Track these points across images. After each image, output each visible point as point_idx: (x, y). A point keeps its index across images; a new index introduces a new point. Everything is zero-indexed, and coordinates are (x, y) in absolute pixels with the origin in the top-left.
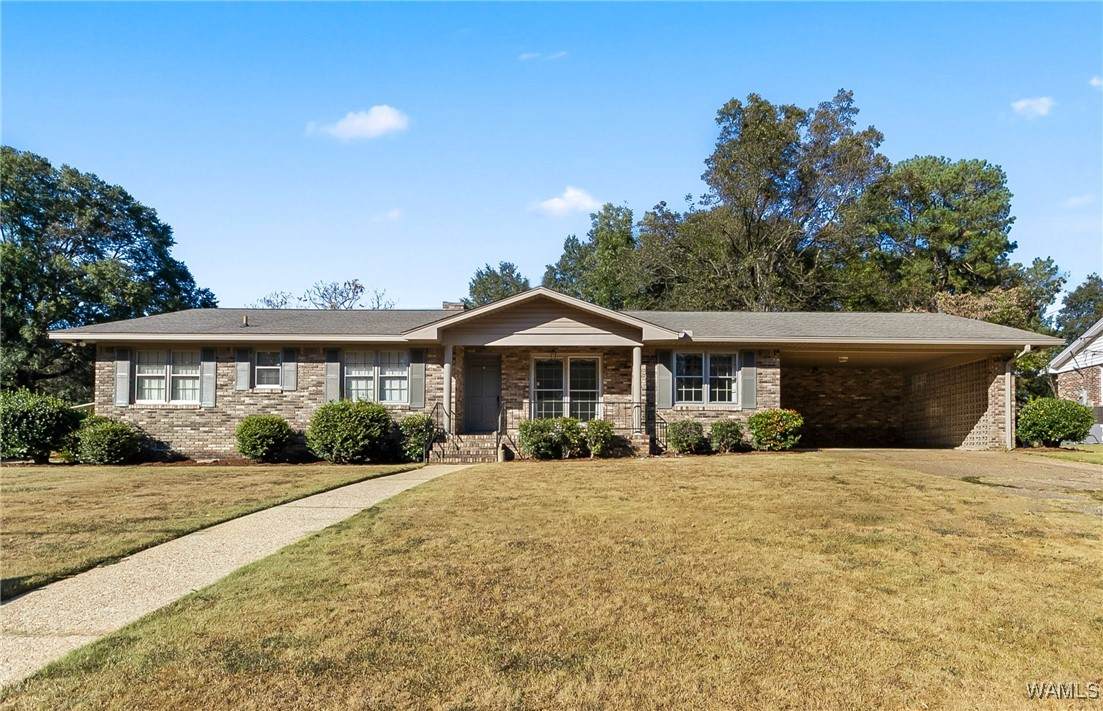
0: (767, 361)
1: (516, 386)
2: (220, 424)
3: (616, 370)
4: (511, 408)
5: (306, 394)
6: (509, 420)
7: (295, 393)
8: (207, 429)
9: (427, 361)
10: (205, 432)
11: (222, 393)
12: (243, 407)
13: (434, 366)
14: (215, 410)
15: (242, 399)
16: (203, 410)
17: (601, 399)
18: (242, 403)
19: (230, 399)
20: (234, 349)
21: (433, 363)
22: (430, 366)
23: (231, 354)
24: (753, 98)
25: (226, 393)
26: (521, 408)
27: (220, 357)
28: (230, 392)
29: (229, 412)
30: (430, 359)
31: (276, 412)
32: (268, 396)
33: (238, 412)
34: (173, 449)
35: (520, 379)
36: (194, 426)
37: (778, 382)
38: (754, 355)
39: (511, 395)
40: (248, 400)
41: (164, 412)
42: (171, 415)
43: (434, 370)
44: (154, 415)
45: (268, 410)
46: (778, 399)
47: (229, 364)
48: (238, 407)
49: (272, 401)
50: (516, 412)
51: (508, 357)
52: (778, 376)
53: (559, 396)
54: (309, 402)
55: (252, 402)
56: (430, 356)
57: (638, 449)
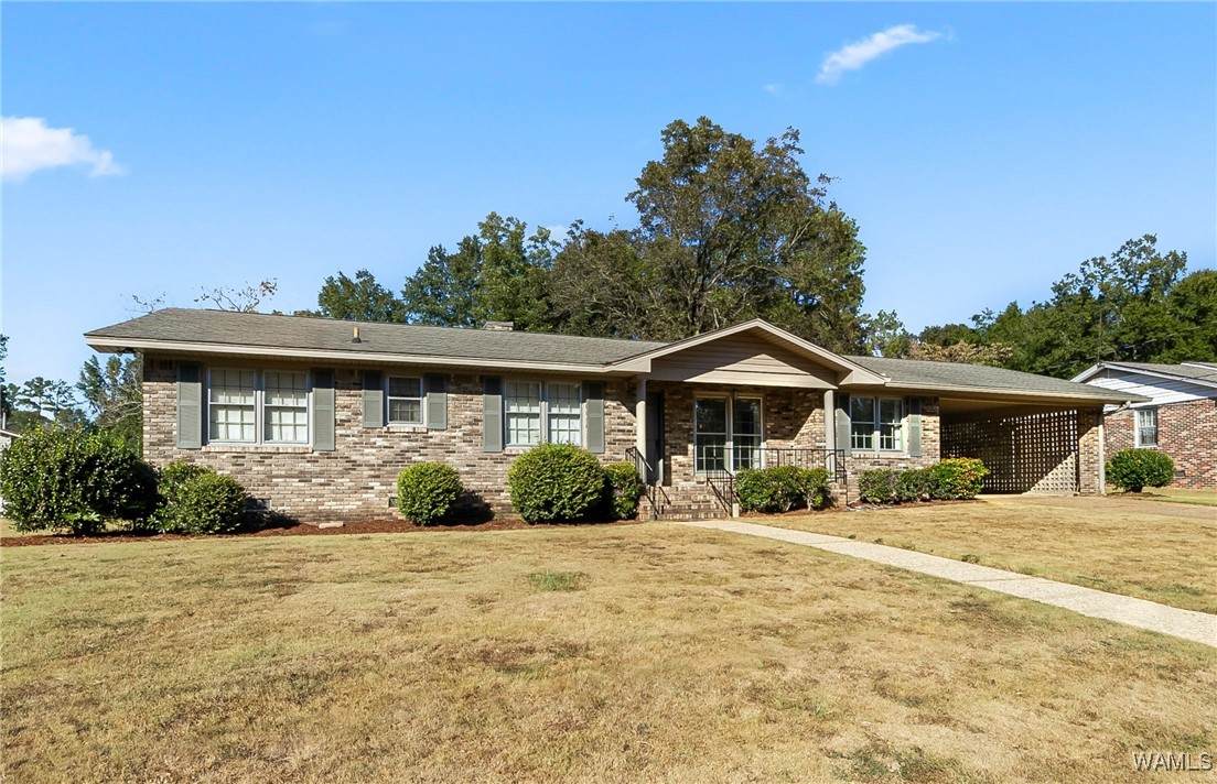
0: (928, 409)
1: (680, 428)
2: (342, 474)
3: (778, 413)
4: (675, 454)
5: (459, 433)
6: (674, 468)
7: (444, 433)
8: (322, 481)
9: (606, 397)
10: (321, 485)
11: (343, 432)
12: (374, 451)
13: (614, 404)
14: (333, 454)
15: (373, 440)
16: (316, 454)
17: (763, 445)
18: (373, 445)
19: (356, 439)
20: (361, 372)
21: (612, 400)
22: (608, 403)
23: (356, 378)
24: (704, 121)
25: (349, 432)
26: (686, 454)
27: (339, 381)
28: (355, 430)
29: (353, 458)
30: (607, 394)
31: (420, 458)
32: (407, 437)
33: (367, 458)
34: (271, 508)
35: (684, 421)
36: (303, 477)
37: (938, 430)
38: (916, 402)
39: (676, 438)
40: (380, 442)
41: (257, 458)
42: (267, 461)
43: (614, 408)
44: (240, 461)
45: (408, 455)
46: (938, 447)
47: (352, 392)
48: (366, 451)
49: (414, 444)
50: (680, 458)
51: (670, 394)
52: (938, 425)
53: (722, 440)
54: (463, 444)
55: (386, 444)
56: (608, 391)
57: (836, 500)
